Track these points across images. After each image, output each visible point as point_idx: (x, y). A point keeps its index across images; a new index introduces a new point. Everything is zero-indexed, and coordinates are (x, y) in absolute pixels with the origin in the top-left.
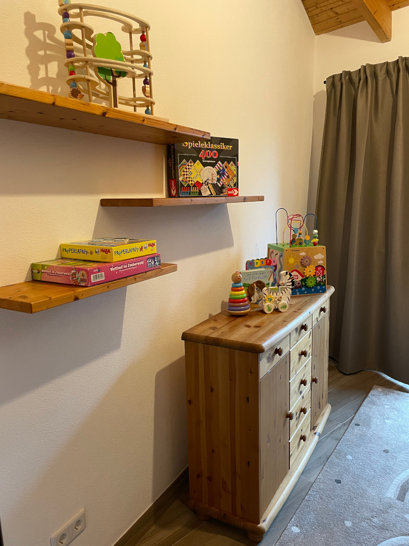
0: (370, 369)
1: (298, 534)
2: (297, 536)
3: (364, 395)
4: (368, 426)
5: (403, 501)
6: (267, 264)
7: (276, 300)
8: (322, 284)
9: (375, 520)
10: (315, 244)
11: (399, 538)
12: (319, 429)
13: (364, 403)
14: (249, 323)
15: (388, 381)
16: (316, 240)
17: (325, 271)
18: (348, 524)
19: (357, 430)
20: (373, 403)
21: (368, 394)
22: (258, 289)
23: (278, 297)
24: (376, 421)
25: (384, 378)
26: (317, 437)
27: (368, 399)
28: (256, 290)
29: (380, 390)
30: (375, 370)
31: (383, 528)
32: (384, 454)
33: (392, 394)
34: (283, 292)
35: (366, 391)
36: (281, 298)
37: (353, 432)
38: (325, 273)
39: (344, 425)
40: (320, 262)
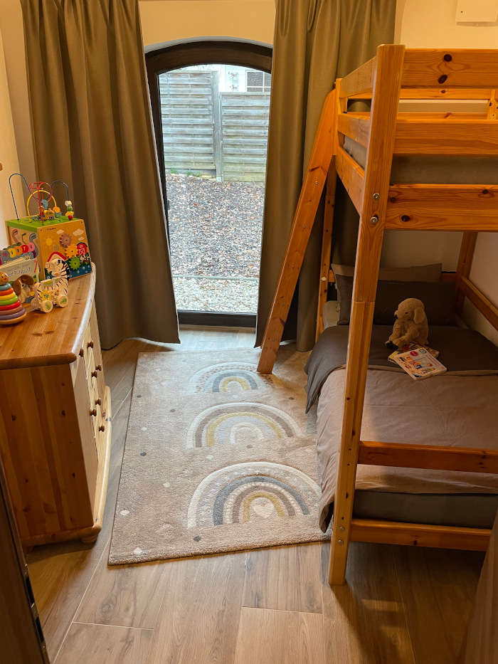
0: (129, 337)
1: (129, 515)
2: (128, 517)
3: (134, 366)
4: (149, 394)
5: (201, 446)
6: (24, 252)
7: (53, 294)
8: (86, 263)
9: (186, 472)
10: (70, 218)
11: (209, 476)
12: (109, 415)
13: (137, 373)
14: (35, 330)
15: (149, 345)
16: (71, 213)
17: (88, 248)
18: (167, 485)
19: (140, 401)
20: (144, 370)
21: (136, 364)
22: (25, 285)
23: (54, 291)
24: (154, 387)
25: (144, 343)
26: (109, 423)
27: (138, 369)
28: (22, 287)
29: (146, 355)
30: (133, 337)
31: (195, 475)
32: (172, 414)
33: (157, 357)
34: (58, 283)
35: (134, 361)
36: (58, 291)
37: (139, 405)
38: (88, 251)
39: (127, 400)
40: (81, 239)
